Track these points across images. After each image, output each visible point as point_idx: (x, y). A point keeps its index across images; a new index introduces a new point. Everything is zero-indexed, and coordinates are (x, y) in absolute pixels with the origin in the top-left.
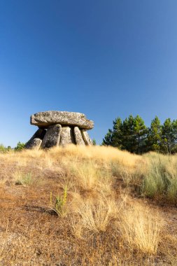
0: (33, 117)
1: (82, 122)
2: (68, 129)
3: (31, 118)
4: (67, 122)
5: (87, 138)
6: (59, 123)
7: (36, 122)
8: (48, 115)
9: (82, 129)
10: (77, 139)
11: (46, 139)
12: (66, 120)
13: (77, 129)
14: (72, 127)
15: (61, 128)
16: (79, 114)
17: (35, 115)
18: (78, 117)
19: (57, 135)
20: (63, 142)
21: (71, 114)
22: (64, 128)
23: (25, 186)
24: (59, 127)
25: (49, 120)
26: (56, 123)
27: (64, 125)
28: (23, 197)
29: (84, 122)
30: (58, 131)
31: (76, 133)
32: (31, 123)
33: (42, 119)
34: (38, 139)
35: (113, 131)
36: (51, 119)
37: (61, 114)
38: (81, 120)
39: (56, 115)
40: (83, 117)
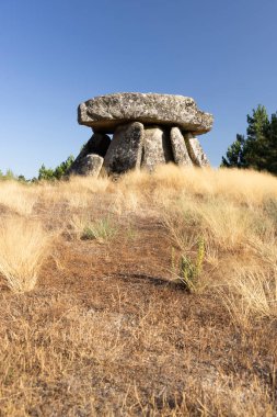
0: (84, 107)
1: (188, 117)
2: (158, 133)
3: (79, 110)
4: (155, 118)
5: (196, 153)
6: (138, 120)
7: (89, 119)
8: (115, 102)
9: (188, 131)
10: (177, 155)
11: (113, 155)
12: (154, 111)
13: (176, 132)
14: (166, 127)
15: (143, 131)
16: (181, 99)
17: (87, 103)
18: (178, 105)
19: (136, 147)
20: (148, 161)
21: (163, 99)
22: (149, 131)
23: (101, 240)
24: (138, 129)
25: (118, 113)
26: (133, 120)
27: (150, 123)
28: (108, 259)
29: (191, 116)
30: (137, 138)
31: (176, 142)
32: (81, 122)
33: (102, 111)
34: (95, 156)
35: (246, 138)
36: (122, 112)
37: (142, 99)
38: (185, 111)
39: (131, 101)
40: (190, 105)
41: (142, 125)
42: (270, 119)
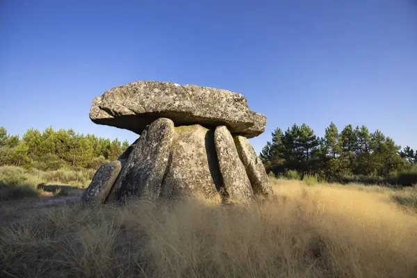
1: (237, 114)
2: (200, 133)
10: (222, 162)
12: (188, 104)
13: (223, 132)
15: (173, 129)
16: (227, 94)
18: (224, 100)
21: (204, 91)
22: (186, 129)
26: (156, 115)
31: (221, 145)
35: (272, 143)
36: (142, 103)
37: (173, 88)
38: (232, 107)
39: (157, 90)
40: (239, 100)
41: (170, 122)
42: (284, 134)
